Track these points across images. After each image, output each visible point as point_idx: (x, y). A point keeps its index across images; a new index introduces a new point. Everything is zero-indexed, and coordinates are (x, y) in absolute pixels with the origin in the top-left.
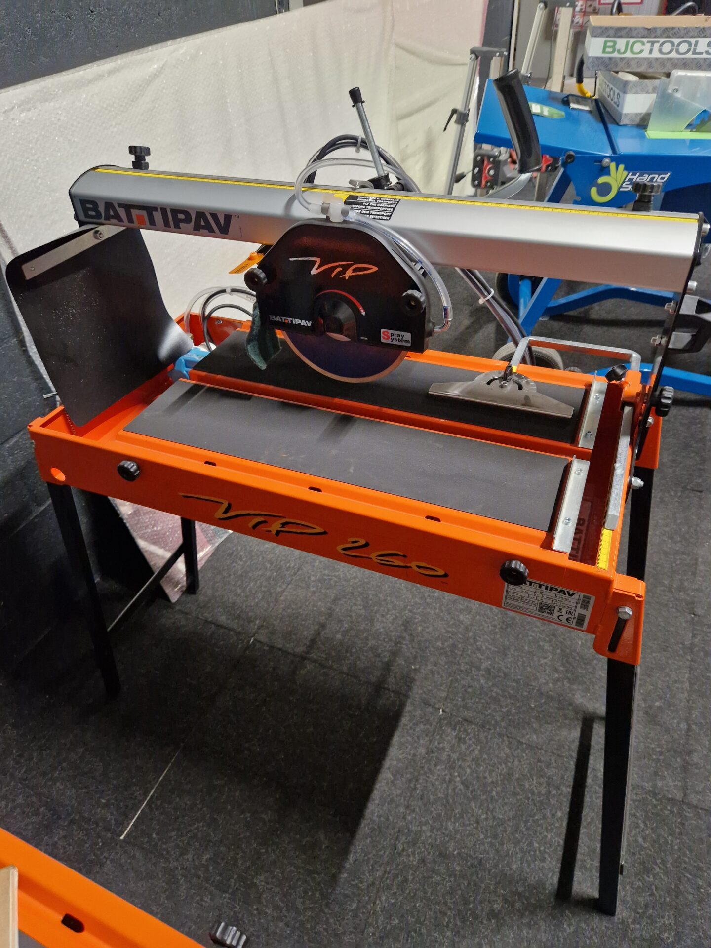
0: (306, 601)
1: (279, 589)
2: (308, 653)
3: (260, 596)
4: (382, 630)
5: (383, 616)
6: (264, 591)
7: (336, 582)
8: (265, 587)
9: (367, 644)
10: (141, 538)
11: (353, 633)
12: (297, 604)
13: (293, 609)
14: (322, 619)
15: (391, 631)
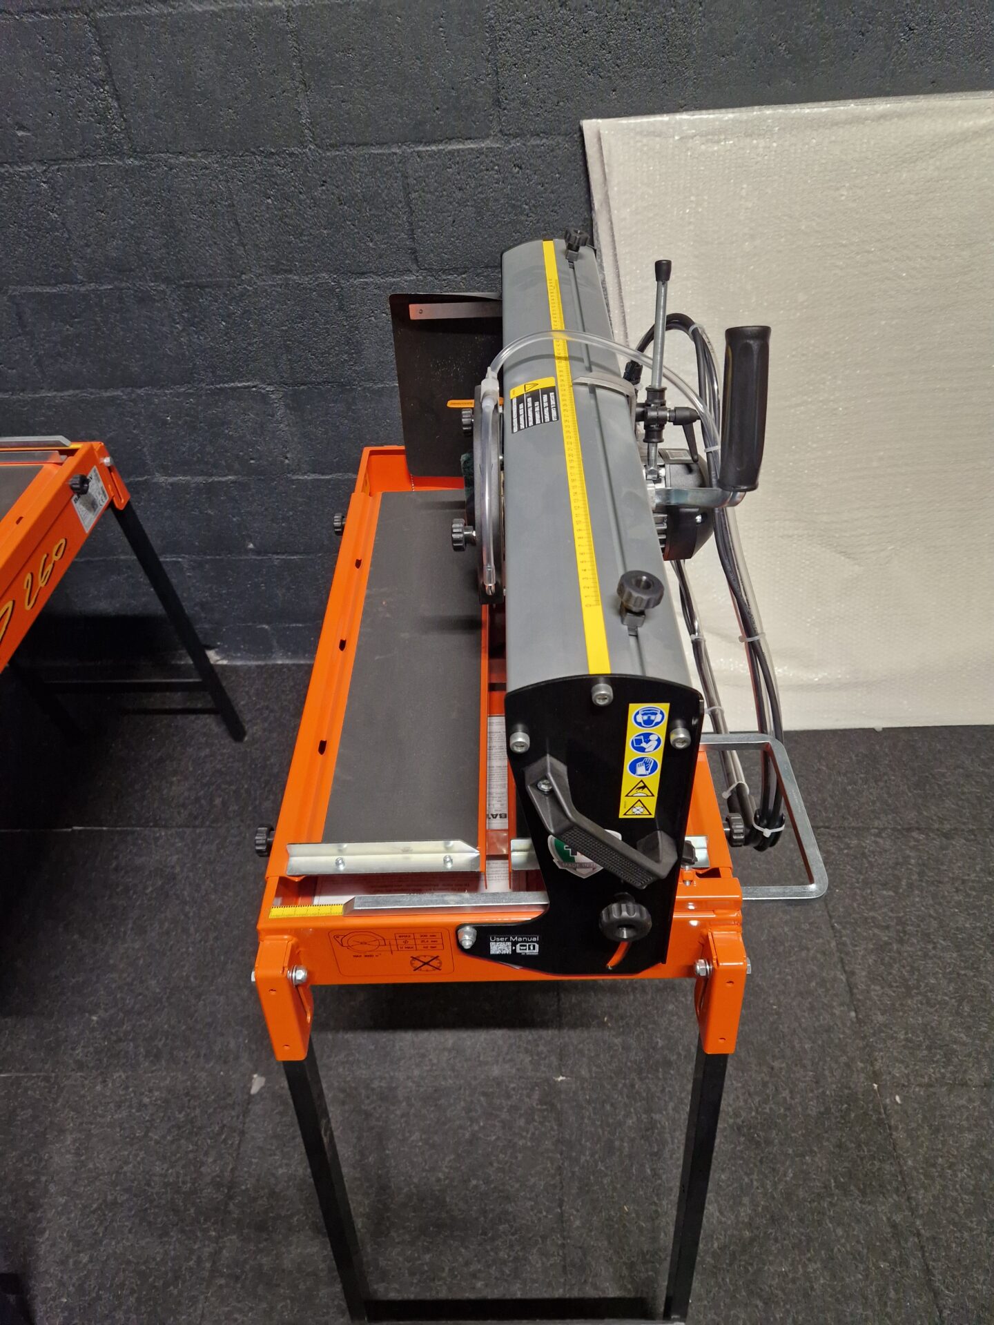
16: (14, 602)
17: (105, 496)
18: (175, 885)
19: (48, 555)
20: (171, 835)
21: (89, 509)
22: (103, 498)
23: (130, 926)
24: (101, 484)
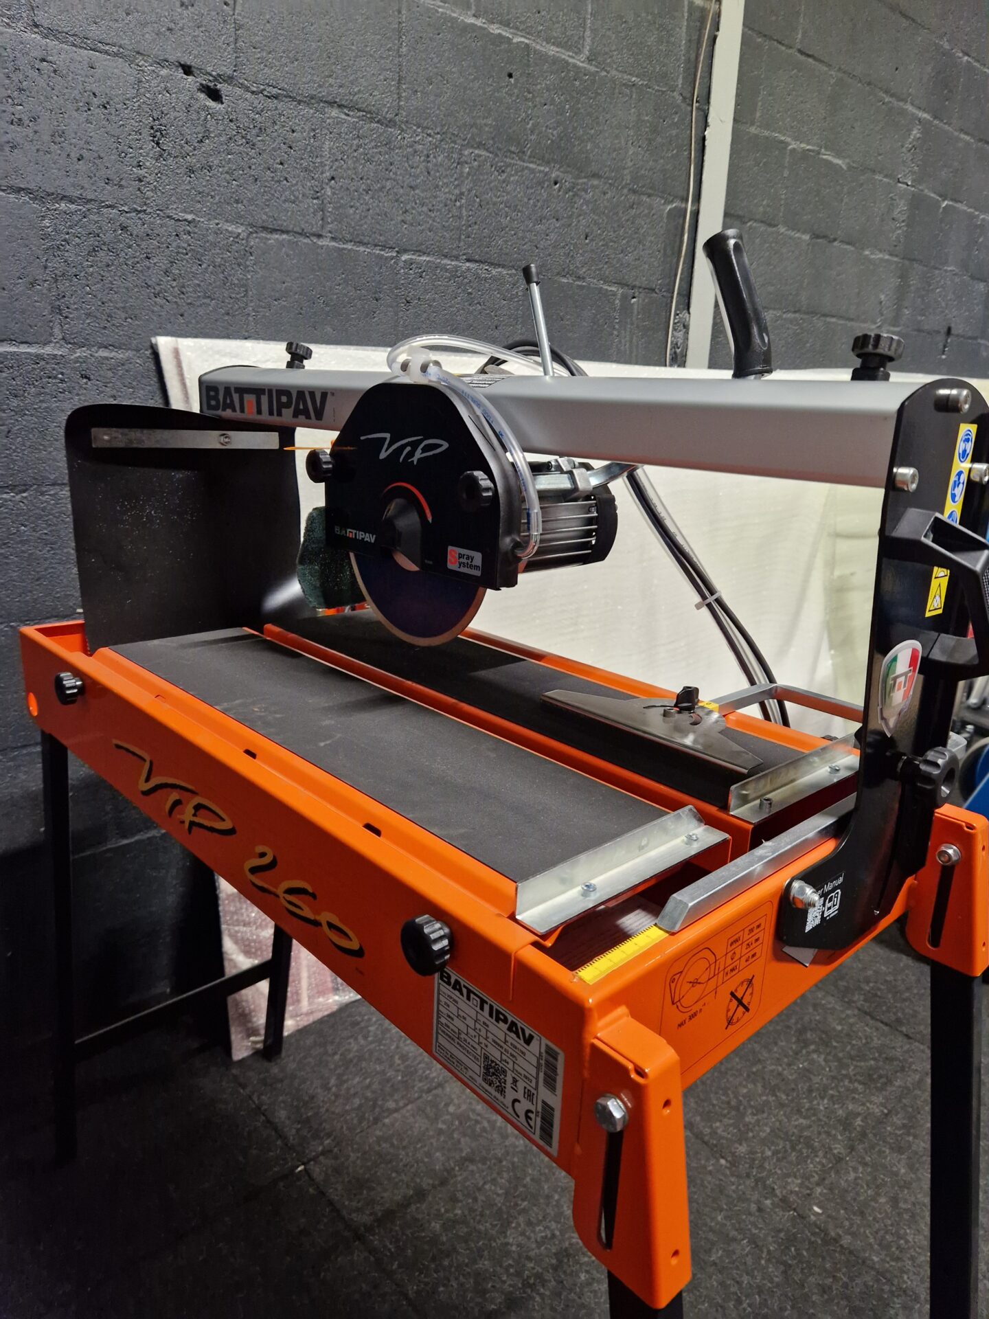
0: (419, 1140)
1: (391, 1104)
2: (369, 1229)
3: (357, 1102)
4: (514, 1248)
5: (529, 1223)
6: (366, 1098)
7: (484, 1130)
8: (374, 1092)
9: (475, 1262)
10: (231, 936)
11: (463, 1230)
12: (401, 1140)
13: (392, 1145)
14: (426, 1183)
15: (529, 1259)
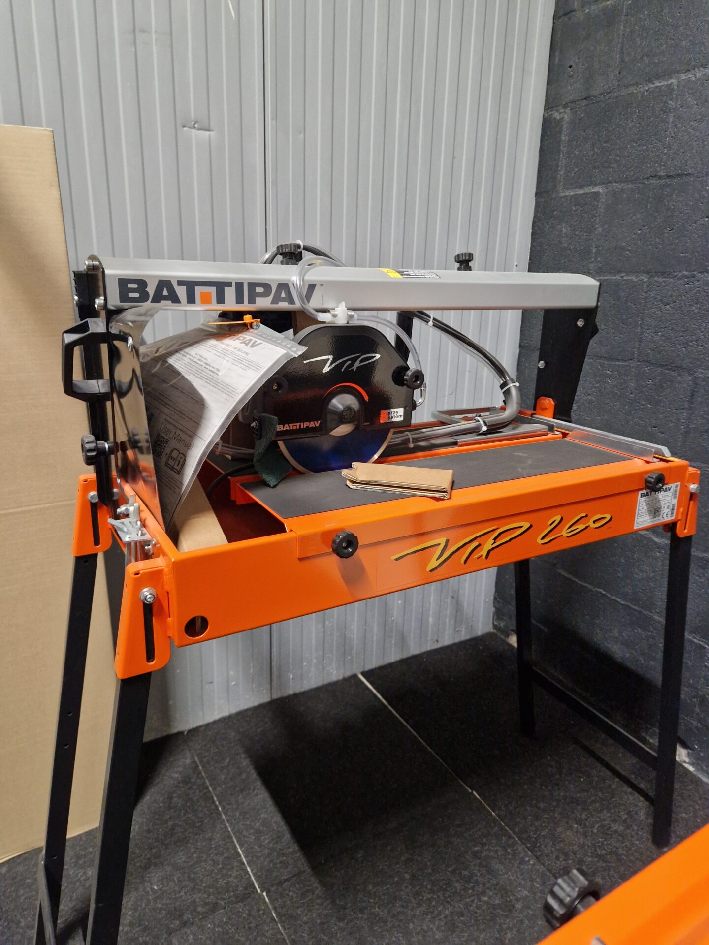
16: (531, 526)
17: (672, 513)
18: (507, 916)
19: (586, 516)
20: (537, 871)
21: (649, 511)
22: (669, 514)
23: (447, 912)
24: (675, 501)
